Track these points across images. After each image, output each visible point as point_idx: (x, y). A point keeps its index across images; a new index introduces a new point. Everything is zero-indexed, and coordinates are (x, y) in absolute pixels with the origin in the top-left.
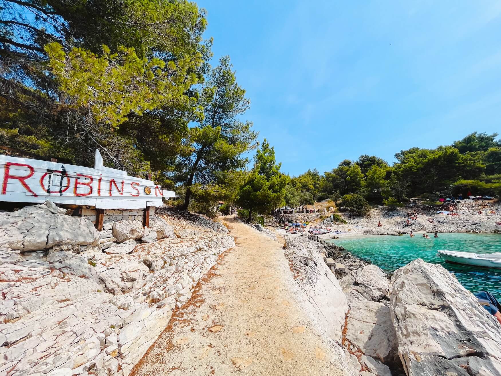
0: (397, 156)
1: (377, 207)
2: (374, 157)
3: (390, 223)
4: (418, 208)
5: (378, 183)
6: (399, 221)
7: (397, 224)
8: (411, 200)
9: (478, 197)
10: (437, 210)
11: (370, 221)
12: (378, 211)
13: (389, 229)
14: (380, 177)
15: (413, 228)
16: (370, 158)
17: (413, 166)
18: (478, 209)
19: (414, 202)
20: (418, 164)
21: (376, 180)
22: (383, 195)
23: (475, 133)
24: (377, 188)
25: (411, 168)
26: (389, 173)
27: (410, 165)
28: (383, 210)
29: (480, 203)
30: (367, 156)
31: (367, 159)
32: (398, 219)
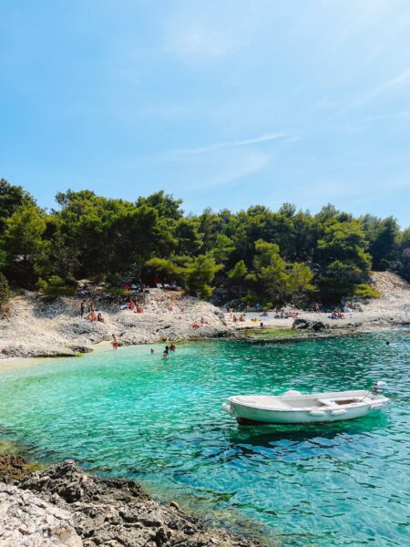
0: (60, 198)
1: (22, 294)
2: (20, 188)
3: (49, 329)
4: (94, 299)
5: (31, 244)
6: (66, 323)
7: (62, 330)
8: (82, 283)
9: (166, 285)
10: (121, 304)
11: (8, 324)
12: (25, 303)
13: (54, 341)
14: (36, 230)
15: (92, 337)
16: (12, 189)
17: (96, 222)
18: (168, 304)
19: (85, 288)
20: (104, 220)
21: (28, 236)
22: (37, 269)
23: (162, 192)
24: (25, 254)
25: (94, 224)
26: (51, 227)
27: (93, 220)
28: (33, 300)
29: (169, 294)
30: (6, 183)
31: (5, 189)
32: (63, 319)
